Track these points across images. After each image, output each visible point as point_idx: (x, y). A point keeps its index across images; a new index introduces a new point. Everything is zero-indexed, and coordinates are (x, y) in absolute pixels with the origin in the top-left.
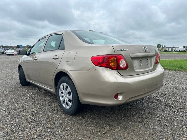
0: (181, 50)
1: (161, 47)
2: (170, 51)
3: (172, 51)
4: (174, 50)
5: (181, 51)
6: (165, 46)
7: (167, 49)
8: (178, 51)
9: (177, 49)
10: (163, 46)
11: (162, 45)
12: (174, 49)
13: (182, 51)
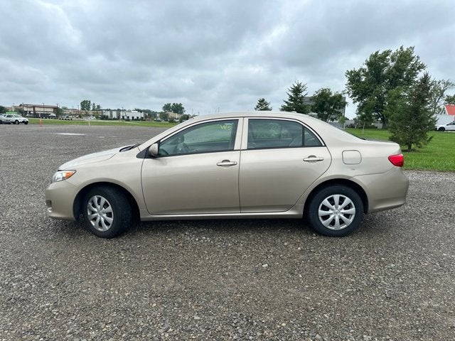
0: (135, 118)
1: (91, 109)
2: (114, 119)
3: (118, 118)
4: (123, 117)
5: (136, 120)
6: (98, 106)
7: (108, 114)
8: (131, 118)
9: (128, 114)
10: (94, 107)
11: (92, 103)
12: (122, 114)
13: (138, 119)
